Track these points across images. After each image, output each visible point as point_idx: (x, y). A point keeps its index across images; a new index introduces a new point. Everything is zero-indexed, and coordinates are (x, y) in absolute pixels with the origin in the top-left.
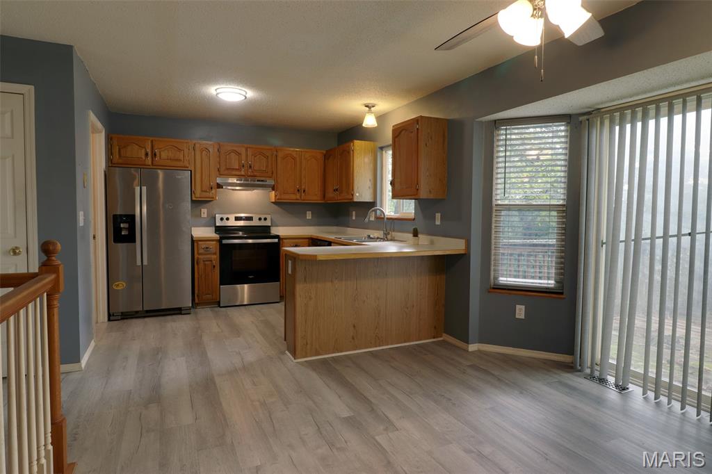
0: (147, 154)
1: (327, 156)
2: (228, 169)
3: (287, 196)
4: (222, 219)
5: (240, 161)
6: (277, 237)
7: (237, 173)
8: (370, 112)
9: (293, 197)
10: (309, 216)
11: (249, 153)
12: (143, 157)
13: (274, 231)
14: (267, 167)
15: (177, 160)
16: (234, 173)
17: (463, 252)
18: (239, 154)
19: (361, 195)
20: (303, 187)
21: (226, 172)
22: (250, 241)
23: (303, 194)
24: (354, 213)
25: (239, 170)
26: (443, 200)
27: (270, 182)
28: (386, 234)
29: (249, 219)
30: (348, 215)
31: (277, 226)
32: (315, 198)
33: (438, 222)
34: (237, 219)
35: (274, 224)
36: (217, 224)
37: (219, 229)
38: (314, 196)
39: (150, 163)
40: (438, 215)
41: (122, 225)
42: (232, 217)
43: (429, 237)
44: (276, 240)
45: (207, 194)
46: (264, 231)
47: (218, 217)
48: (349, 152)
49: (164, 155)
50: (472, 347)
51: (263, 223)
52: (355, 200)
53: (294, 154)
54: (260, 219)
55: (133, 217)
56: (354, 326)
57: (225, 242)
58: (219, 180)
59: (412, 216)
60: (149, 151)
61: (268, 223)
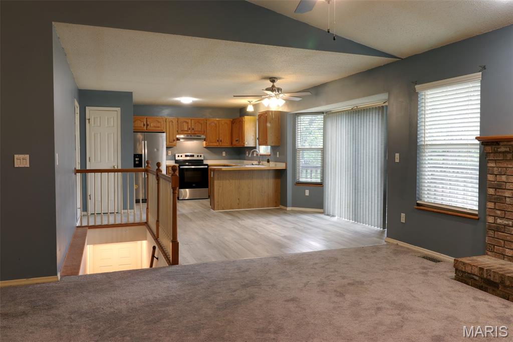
0: (144, 125)
1: (233, 122)
2: (182, 131)
3: (211, 144)
4: (179, 156)
5: (188, 126)
6: (207, 165)
7: (187, 133)
8: (250, 104)
9: (215, 144)
10: (224, 154)
11: (193, 122)
12: (143, 126)
13: (205, 162)
14: (202, 129)
15: (159, 127)
16: (185, 132)
17: (284, 168)
18: (187, 123)
19: (248, 144)
20: (220, 139)
21: (181, 132)
22: (193, 167)
23: (220, 143)
24: (247, 152)
25: (188, 131)
26: (279, 146)
27: (203, 137)
28: (259, 162)
29: (193, 156)
30: (245, 153)
31: (207, 160)
32: (227, 145)
33: (278, 156)
34: (186, 156)
35: (205, 159)
36: (176, 159)
37: (177, 161)
38: (227, 144)
39: (145, 129)
40: (278, 153)
41: (136, 159)
42: (183, 155)
43: (275, 163)
44: (206, 167)
45: (172, 144)
46: (200, 162)
47: (177, 155)
48: (242, 122)
49: (152, 125)
50: (289, 209)
51: (199, 158)
52: (246, 146)
53: (216, 122)
54: (198, 156)
55: (141, 155)
56: (239, 199)
57: (181, 167)
58: (178, 136)
59: (269, 154)
60: (145, 123)
61: (202, 158)
